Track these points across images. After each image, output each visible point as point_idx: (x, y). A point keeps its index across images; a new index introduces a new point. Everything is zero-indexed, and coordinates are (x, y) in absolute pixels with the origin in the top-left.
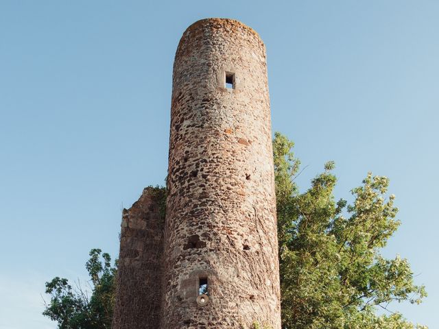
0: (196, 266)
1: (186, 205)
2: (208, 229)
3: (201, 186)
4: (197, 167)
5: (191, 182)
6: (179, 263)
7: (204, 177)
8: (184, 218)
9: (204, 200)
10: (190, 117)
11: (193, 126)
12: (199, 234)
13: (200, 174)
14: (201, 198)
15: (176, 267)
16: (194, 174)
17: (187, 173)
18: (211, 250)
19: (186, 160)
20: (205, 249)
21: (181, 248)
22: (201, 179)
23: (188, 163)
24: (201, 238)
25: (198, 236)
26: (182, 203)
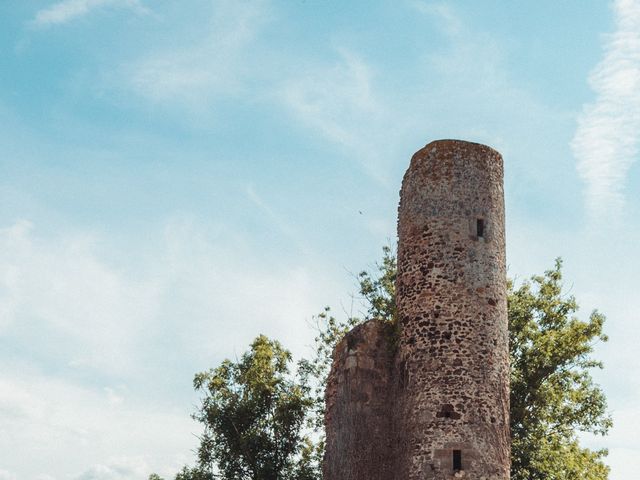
0: (451, 437)
1: (439, 369)
2: (462, 400)
3: (455, 351)
4: (451, 329)
5: (444, 344)
6: (431, 429)
7: (458, 341)
8: (436, 382)
9: (458, 368)
10: (441, 266)
11: (445, 278)
12: (454, 404)
13: (453, 337)
14: (455, 365)
15: (428, 433)
16: (447, 336)
17: (438, 332)
18: (465, 423)
19: (437, 316)
20: (459, 421)
21: (434, 414)
22: (455, 343)
23: (438, 321)
24: (455, 409)
25: (451, 407)
26: (434, 365)
